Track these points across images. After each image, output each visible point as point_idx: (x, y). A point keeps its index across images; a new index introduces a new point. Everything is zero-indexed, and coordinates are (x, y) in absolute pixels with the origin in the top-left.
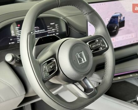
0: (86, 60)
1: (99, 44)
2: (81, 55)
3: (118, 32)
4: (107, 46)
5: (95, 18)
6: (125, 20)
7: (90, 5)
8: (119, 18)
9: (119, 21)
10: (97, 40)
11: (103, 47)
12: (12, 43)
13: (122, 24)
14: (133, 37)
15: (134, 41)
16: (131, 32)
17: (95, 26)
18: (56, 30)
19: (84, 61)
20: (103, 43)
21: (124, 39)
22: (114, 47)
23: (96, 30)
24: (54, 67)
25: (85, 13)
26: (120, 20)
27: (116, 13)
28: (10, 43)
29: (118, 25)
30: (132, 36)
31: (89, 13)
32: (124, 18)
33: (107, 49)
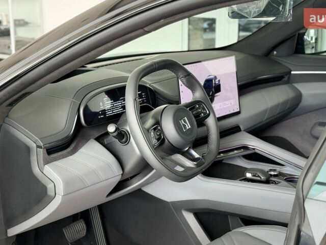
0: (190, 127)
1: (200, 110)
2: (185, 122)
3: (214, 99)
4: (208, 112)
5: (191, 81)
6: (221, 83)
7: (185, 66)
8: (214, 82)
9: (214, 85)
10: (197, 106)
11: (204, 113)
12: (102, 116)
13: (218, 89)
14: (233, 104)
15: (234, 110)
16: (229, 99)
17: (192, 91)
18: (144, 100)
19: (188, 127)
20: (204, 109)
21: (222, 107)
22: (217, 116)
23: (193, 95)
24: (160, 135)
25: (181, 76)
26: (215, 83)
27: (209, 76)
28: (99, 117)
29: (213, 90)
30: (231, 104)
31: (185, 76)
32: (219, 81)
33: (209, 115)
